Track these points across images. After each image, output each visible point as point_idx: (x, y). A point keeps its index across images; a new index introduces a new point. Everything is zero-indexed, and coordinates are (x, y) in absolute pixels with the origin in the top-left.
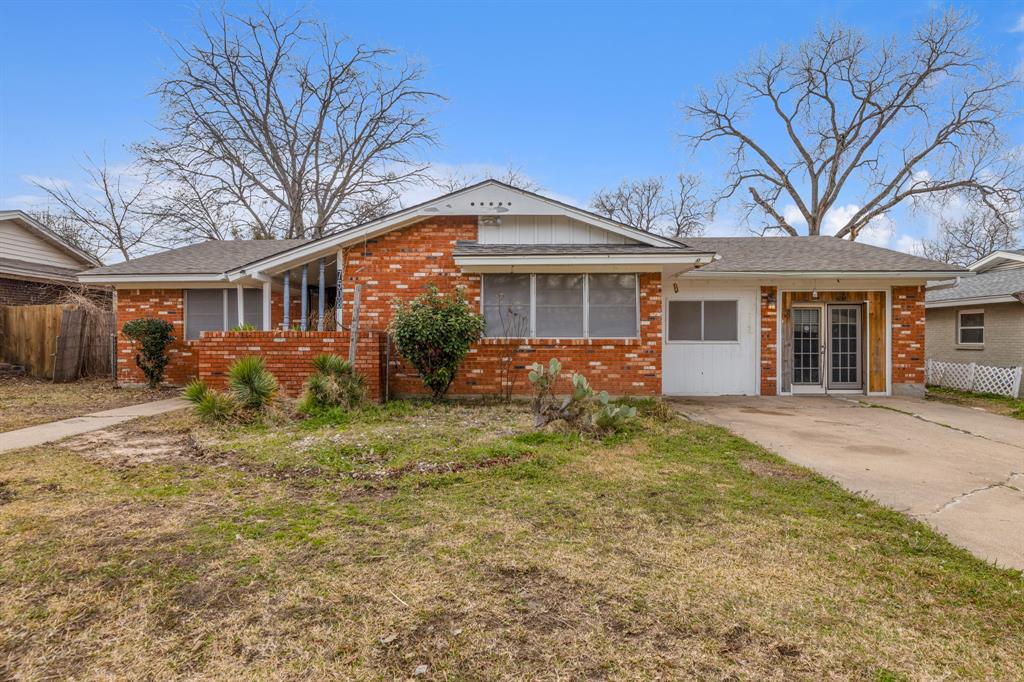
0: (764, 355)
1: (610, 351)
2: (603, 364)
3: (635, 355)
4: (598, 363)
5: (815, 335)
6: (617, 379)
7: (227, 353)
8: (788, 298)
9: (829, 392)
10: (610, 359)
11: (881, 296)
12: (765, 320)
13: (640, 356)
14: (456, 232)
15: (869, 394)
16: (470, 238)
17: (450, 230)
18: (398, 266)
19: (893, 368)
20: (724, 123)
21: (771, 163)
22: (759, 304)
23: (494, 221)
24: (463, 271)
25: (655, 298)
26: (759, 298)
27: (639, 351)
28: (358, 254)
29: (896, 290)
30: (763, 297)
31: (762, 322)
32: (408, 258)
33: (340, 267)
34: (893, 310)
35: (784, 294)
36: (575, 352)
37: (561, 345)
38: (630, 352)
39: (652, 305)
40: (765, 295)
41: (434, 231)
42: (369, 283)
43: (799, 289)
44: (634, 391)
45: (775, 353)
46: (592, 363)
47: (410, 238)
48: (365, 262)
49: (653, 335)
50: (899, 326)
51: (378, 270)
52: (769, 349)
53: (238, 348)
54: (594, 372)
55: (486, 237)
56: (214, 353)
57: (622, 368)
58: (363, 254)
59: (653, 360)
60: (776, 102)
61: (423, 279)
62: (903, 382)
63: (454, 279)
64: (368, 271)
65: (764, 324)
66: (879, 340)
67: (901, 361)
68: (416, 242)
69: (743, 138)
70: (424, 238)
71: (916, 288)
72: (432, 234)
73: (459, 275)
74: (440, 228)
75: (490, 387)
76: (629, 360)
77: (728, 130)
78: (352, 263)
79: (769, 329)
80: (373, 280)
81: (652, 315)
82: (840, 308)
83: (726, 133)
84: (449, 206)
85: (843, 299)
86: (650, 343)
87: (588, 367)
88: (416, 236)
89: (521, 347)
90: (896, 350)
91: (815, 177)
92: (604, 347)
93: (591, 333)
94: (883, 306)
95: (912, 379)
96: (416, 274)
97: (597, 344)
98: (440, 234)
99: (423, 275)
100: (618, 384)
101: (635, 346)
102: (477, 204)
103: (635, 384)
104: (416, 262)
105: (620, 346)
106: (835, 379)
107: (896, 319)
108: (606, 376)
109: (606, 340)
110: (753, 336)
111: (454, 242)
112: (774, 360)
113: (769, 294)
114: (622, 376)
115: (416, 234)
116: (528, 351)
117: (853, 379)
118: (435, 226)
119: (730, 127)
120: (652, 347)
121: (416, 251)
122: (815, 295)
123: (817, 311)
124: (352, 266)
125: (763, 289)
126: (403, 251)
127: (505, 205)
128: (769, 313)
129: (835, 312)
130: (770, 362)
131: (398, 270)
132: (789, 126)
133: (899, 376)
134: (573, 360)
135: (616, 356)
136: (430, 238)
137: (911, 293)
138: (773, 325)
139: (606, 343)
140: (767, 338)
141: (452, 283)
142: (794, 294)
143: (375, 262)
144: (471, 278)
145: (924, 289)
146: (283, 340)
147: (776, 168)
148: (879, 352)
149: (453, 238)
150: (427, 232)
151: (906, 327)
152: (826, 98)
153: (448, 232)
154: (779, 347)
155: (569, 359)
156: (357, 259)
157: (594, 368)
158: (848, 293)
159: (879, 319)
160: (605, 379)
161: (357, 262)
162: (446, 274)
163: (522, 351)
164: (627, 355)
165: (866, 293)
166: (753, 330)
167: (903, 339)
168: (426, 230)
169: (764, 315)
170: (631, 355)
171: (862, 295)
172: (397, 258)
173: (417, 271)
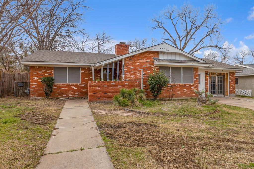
0: (206, 87)
1: (188, 86)
2: (186, 90)
3: (193, 88)
4: (185, 90)
5: (215, 83)
6: (189, 94)
7: (97, 87)
8: (210, 74)
9: (218, 96)
10: (188, 89)
11: (227, 74)
12: (206, 79)
13: (194, 88)
14: (153, 55)
15: (225, 96)
16: (156, 57)
17: (152, 55)
18: (139, 64)
19: (230, 90)
20: (160, 25)
21: (171, 37)
22: (205, 75)
23: (164, 53)
24: (155, 66)
25: (197, 74)
26: (205, 74)
27: (194, 87)
28: (128, 60)
29: (230, 73)
30: (206, 74)
31: (205, 80)
32: (141, 62)
33: (123, 63)
34: (230, 77)
35: (210, 73)
36: (180, 87)
37: (177, 85)
38: (192, 87)
39: (196, 76)
41: (148, 54)
42: (131, 68)
44: (193, 96)
45: (208, 87)
46: (184, 90)
47: (142, 56)
48: (130, 62)
49: (197, 83)
50: (231, 81)
51: (133, 64)
52: (207, 86)
53: (101, 86)
54: (184, 92)
55: (161, 57)
56: (93, 87)
57: (190, 91)
58: (129, 60)
59: (197, 89)
60: (172, 20)
61: (145, 67)
62: (231, 93)
63: (153, 67)
64: (131, 65)
65: (206, 80)
66: (227, 84)
68: (143, 57)
69: (165, 29)
70: (145, 56)
71: (234, 72)
72: (147, 55)
73: (154, 66)
74: (149, 54)
75: (161, 96)
76: (192, 89)
78: (126, 62)
79: (207, 81)
80: (132, 67)
81: (197, 78)
82: (220, 76)
83: (160, 27)
84: (155, 48)
85: (221, 74)
86: (196, 85)
87: (183, 91)
88: (143, 56)
89: (168, 86)
90: (230, 86)
91: (181, 41)
92: (187, 86)
93: (183, 82)
94: (228, 76)
95: (233, 93)
96: (143, 66)
97: (185, 85)
98: (149, 55)
99: (145, 66)
100: (190, 95)
101: (193, 85)
102: (162, 49)
103: (193, 95)
104: (143, 63)
105: (190, 85)
106: (219, 93)
107: (230, 79)
108: (187, 93)
109: (187, 84)
110: (203, 83)
111: (152, 58)
112: (208, 88)
113: (207, 73)
114: (190, 93)
115: (143, 55)
116: (170, 87)
117: (222, 93)
118: (148, 53)
119: (162, 26)
120: (197, 86)
121: (143, 60)
122: (217, 73)
123: (215, 77)
124: (126, 63)
125: (206, 72)
126: (140, 59)
127: (168, 49)
129: (219, 77)
130: (207, 89)
131: (139, 65)
132: (175, 27)
133: (231, 92)
134: (180, 89)
135: (189, 88)
136: (147, 56)
137: (233, 73)
138: (207, 80)
139: (187, 85)
140: (206, 83)
141: (152, 68)
142: (211, 73)
143: (133, 62)
144: (157, 68)
145: (235, 73)
146: (114, 84)
148: (227, 87)
149: (152, 57)
150: (146, 55)
151: (232, 81)
152: (185, 21)
153: (151, 55)
154: (208, 85)
155: (179, 89)
156: (128, 61)
157: (184, 91)
158: (222, 73)
159: (227, 79)
160: (187, 94)
161: (128, 62)
162: (151, 66)
163: (169, 87)
164: (191, 88)
165: (225, 73)
166: (203, 81)
167: (231, 84)
168: (146, 54)
169: (206, 78)
170: (192, 88)
171: (224, 74)
172: (139, 61)
173: (144, 65)
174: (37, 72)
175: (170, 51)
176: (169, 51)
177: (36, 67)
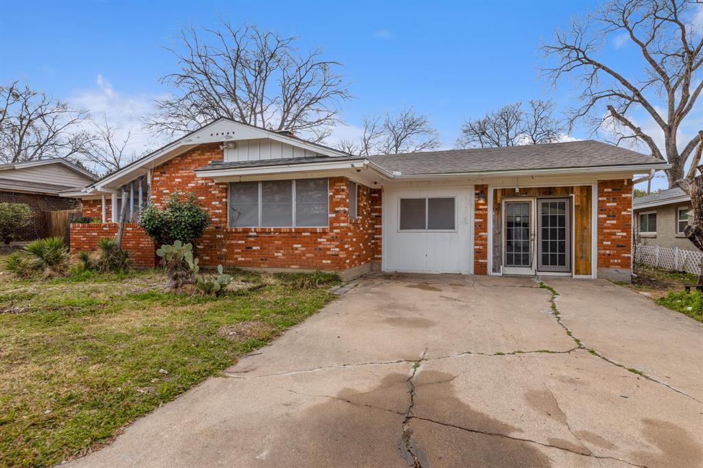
0: (478, 242)
1: (307, 236)
2: (302, 247)
3: (325, 240)
4: (299, 246)
5: (526, 225)
6: (312, 258)
7: (82, 236)
8: (499, 194)
9: (538, 273)
10: (307, 243)
11: (588, 189)
12: (478, 212)
13: (328, 241)
14: (211, 155)
15: (574, 276)
16: (220, 158)
17: (208, 154)
18: (180, 180)
19: (599, 254)
20: (581, 55)
21: (625, 83)
22: (473, 199)
24: (215, 181)
25: (339, 196)
26: (474, 195)
27: (327, 237)
28: (158, 173)
29: (603, 184)
30: (476, 194)
31: (476, 214)
32: (185, 174)
33: (149, 182)
34: (599, 201)
35: (495, 191)
36: (284, 237)
37: (275, 232)
38: (321, 238)
39: (337, 202)
40: (478, 192)
41: (199, 155)
42: (164, 191)
43: (508, 186)
44: (324, 266)
45: (486, 239)
46: (295, 246)
47: (186, 160)
48: (162, 178)
49: (338, 225)
50: (604, 216)
51: (169, 183)
52: (481, 236)
53: (87, 234)
54: (296, 252)
55: (230, 157)
56: (77, 236)
57: (315, 250)
58: (161, 173)
59: (338, 243)
60: (631, 32)
61: (193, 187)
62: (608, 267)
63: (211, 187)
64: (164, 184)
65: (477, 216)
66: (584, 229)
67: (606, 248)
68: (190, 163)
69: (596, 64)
70: (194, 160)
71: (622, 181)
72: (198, 157)
73: (214, 184)
74: (203, 154)
75: (231, 261)
76: (320, 243)
77: (584, 60)
78: (155, 179)
79: (481, 220)
80: (166, 189)
81: (337, 209)
82: (550, 201)
83: (584, 63)
84: (198, 137)
85: (550, 193)
86: (335, 231)
87: (293, 249)
88: (189, 160)
89: (250, 234)
90: (602, 237)
91: (671, 92)
92: (303, 234)
93: (298, 222)
94: (589, 198)
95: (617, 264)
96: (189, 185)
97: (298, 232)
98: (203, 157)
99: (193, 185)
100: (313, 262)
101: (324, 233)
102: (215, 135)
103: (324, 262)
104: (189, 177)
105: (314, 232)
106: (545, 262)
107: (601, 210)
108: (304, 255)
109: (304, 229)
110: (468, 226)
111: (210, 162)
112: (485, 246)
113: (481, 191)
114: (315, 256)
115: (189, 158)
116: (254, 236)
117: (562, 263)
118: (200, 152)
119: (585, 58)
120: (337, 233)
121: (189, 169)
122: (517, 191)
123: (528, 204)
124: (156, 181)
125: (477, 187)
126: (182, 169)
127: (231, 134)
128: (481, 207)
129: (544, 205)
130: (481, 247)
131: (180, 182)
132: (645, 51)
133: (604, 261)
134: (283, 243)
135: (311, 240)
136: (197, 160)
137: (618, 187)
138: (485, 217)
139: (305, 230)
140: (480, 227)
141: (210, 190)
142: (503, 191)
143: (167, 178)
144: (221, 186)
145: (631, 183)
146: (107, 229)
147: (630, 87)
148: (584, 239)
149: (210, 159)
150: (196, 156)
151: (613, 217)
152: (676, 21)
153: (207, 155)
154: (490, 235)
155: (280, 242)
156: (158, 176)
157: (296, 249)
158: (554, 188)
159: (584, 211)
160: (304, 258)
161: (158, 178)
162: (206, 184)
163: (251, 236)
164: (319, 240)
165: (572, 188)
166: (468, 222)
167: (608, 228)
168: (195, 155)
169: (477, 209)
170: (322, 240)
171: (568, 190)
172: (179, 175)
173: (190, 183)
174: (91, 210)
175: (235, 138)
176: (232, 137)
177: (90, 200)
